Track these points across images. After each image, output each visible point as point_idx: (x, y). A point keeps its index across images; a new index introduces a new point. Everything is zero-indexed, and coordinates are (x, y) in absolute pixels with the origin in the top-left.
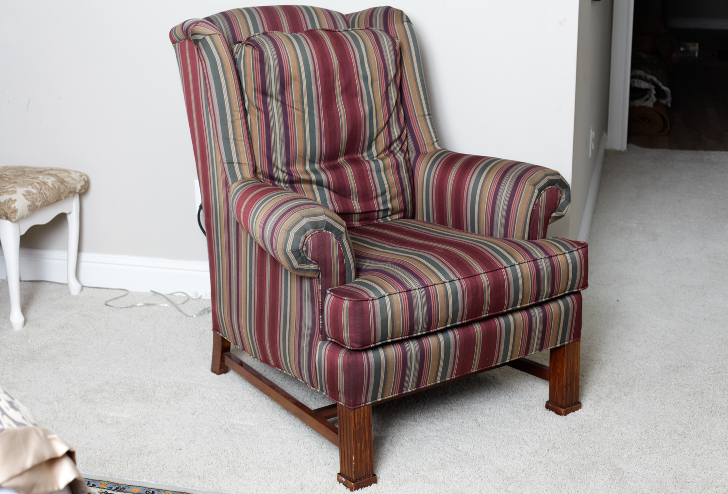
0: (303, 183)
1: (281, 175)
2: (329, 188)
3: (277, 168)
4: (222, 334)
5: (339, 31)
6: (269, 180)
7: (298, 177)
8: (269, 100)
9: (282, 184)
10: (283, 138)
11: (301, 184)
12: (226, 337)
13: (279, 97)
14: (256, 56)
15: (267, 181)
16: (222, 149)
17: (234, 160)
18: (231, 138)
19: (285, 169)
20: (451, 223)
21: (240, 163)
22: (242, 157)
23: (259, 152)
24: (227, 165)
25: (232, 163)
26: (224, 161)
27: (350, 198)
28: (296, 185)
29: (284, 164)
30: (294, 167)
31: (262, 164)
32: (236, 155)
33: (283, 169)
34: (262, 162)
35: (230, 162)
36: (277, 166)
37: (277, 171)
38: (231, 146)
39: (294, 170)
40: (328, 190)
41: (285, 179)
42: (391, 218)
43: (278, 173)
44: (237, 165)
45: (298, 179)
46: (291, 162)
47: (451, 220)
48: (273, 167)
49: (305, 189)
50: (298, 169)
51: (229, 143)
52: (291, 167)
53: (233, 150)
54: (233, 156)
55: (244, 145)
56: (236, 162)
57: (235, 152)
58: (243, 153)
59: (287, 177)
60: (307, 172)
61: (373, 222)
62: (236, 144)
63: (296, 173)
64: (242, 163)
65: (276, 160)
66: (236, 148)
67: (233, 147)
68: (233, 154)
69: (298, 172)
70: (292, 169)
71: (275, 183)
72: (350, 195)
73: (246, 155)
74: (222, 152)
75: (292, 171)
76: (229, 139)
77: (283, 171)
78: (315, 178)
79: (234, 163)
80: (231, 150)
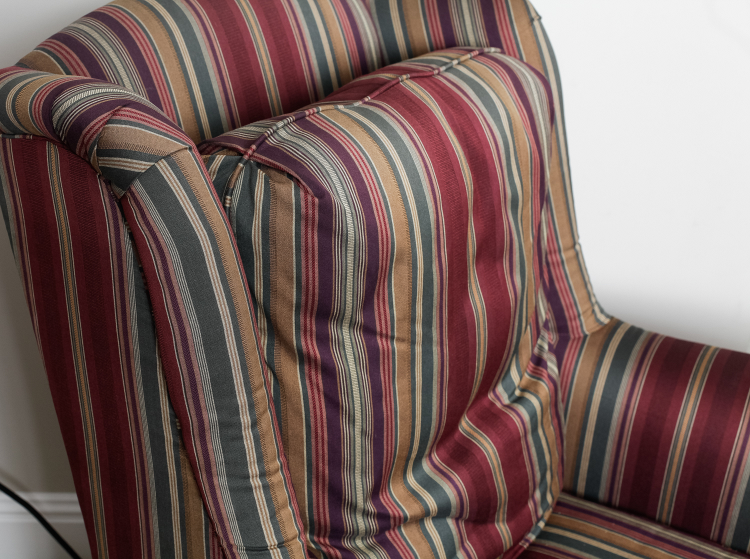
0: (405, 526)
1: (361, 523)
2: (457, 520)
3: (353, 508)
5: (439, 74)
6: (327, 541)
7: (401, 514)
8: (333, 329)
9: (359, 543)
10: (370, 429)
11: (399, 527)
13: (360, 318)
14: (310, 212)
15: (325, 545)
16: (228, 508)
17: (269, 539)
18: (253, 474)
19: (371, 508)
20: (669, 513)
21: (283, 543)
22: (284, 519)
23: (306, 476)
24: (248, 555)
25: (262, 550)
26: (232, 542)
27: (493, 522)
28: (390, 534)
29: (369, 494)
30: (387, 491)
31: (315, 505)
32: (269, 521)
33: (366, 508)
34: (315, 501)
35: (257, 547)
36: (354, 505)
37: (353, 516)
38: (256, 498)
39: (388, 502)
40: (454, 521)
41: (369, 529)
42: (543, 521)
43: (354, 520)
44: (278, 553)
45: (397, 520)
46: (382, 481)
47: (670, 506)
48: (342, 508)
49: (410, 539)
50: (395, 493)
51: (249, 489)
52: (382, 495)
53: (261, 509)
54: (263, 527)
55: (283, 481)
56: (273, 544)
57: (266, 513)
58: (284, 506)
59: (373, 524)
60: (414, 494)
61: (521, 547)
62: (266, 488)
63: (392, 507)
64: (288, 541)
65: (353, 490)
66: (269, 501)
67: (261, 500)
68: (262, 523)
69: (397, 500)
70: (384, 499)
71: (343, 543)
72: (494, 514)
73: (292, 508)
74: (224, 516)
75: (385, 504)
76: (249, 477)
77: (366, 513)
78: (432, 504)
79: (269, 548)
80: (257, 510)
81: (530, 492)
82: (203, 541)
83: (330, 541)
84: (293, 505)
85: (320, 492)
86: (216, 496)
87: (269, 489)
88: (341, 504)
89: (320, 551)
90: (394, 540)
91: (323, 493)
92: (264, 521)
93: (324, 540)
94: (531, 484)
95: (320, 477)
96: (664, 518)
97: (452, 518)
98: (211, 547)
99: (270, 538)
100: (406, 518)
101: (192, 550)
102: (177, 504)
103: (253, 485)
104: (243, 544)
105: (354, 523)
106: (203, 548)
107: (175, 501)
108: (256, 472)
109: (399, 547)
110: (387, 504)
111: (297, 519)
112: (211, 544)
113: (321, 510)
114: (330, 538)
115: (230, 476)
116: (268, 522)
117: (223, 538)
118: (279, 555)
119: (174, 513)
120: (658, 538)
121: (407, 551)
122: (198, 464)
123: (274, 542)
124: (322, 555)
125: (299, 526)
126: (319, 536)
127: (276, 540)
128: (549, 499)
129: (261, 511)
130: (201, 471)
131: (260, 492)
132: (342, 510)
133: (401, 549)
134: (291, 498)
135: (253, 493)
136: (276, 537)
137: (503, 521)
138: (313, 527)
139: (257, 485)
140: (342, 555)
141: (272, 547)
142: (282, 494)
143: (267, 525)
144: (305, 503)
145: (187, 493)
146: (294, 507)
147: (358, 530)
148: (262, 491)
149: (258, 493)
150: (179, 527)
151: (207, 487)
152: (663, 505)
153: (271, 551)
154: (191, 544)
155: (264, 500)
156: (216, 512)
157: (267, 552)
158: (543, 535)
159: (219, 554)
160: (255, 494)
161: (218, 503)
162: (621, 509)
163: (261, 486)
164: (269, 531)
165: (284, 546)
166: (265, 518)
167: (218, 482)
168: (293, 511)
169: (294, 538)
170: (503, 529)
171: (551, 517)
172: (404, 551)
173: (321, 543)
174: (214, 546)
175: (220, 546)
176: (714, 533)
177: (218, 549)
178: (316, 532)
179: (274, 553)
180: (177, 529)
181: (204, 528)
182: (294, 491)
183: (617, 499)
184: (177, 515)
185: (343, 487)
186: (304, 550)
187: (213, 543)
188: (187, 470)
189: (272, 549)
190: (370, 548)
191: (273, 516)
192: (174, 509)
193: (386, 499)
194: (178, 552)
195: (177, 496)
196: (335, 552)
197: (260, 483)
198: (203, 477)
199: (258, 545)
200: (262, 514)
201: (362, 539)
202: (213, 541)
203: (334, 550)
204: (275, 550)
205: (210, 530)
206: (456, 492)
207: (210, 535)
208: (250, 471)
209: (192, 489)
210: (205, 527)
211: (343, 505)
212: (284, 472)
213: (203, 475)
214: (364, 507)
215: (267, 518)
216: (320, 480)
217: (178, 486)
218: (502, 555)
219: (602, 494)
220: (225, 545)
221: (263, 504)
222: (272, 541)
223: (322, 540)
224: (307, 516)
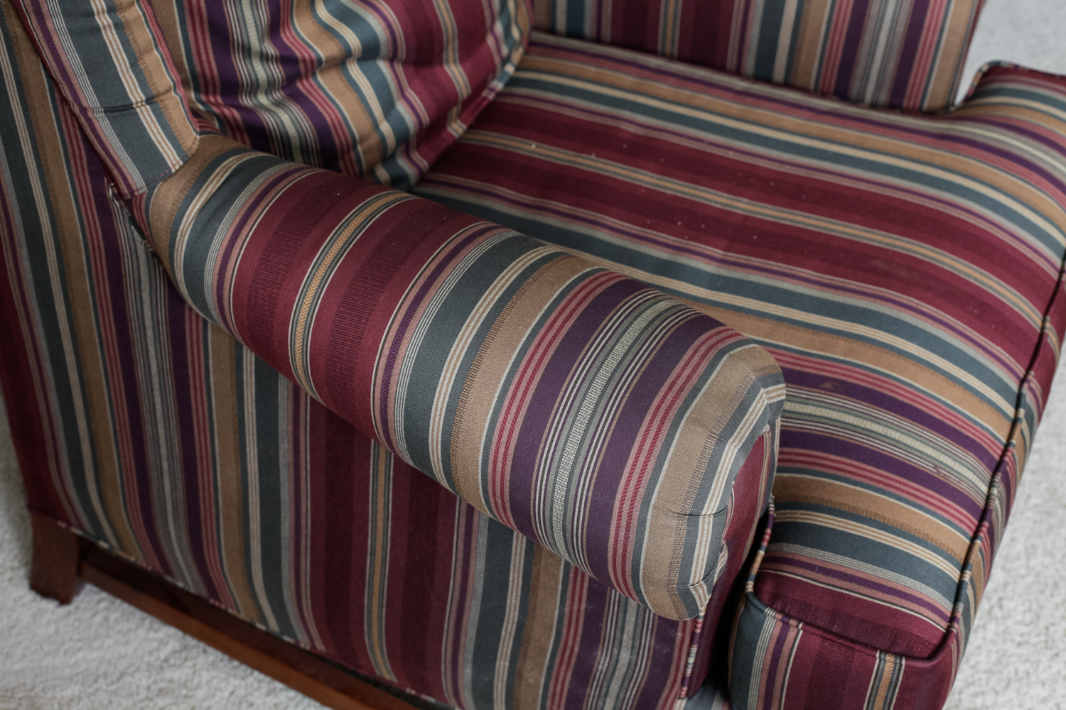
0: (322, 71)
1: (260, 71)
2: (392, 60)
3: (247, 51)
4: (81, 527)
6: (220, 100)
7: (313, 55)
9: (263, 99)
11: (314, 74)
12: (106, 540)
15: (217, 105)
16: (73, 59)
17: (132, 94)
18: (97, 9)
19: (270, 49)
20: (673, 43)
21: (153, 97)
22: (150, 66)
23: (176, 13)
24: (108, 118)
25: (125, 110)
26: (85, 104)
27: (440, 63)
28: (303, 85)
29: (265, 31)
30: (291, 27)
31: (194, 51)
32: (130, 70)
33: (264, 49)
34: (193, 46)
35: (118, 107)
36: (247, 46)
37: (248, 62)
38: (107, 42)
39: (293, 41)
40: (388, 64)
41: (271, 78)
42: (512, 64)
43: (249, 67)
44: (147, 111)
45: (309, 64)
46: (282, 14)
47: (674, 33)
48: (232, 52)
49: (331, 89)
50: (301, 29)
51: (96, 30)
52: (285, 33)
53: (116, 55)
54: (123, 79)
55: (143, 18)
56: (139, 100)
57: (124, 61)
58: (148, 50)
59: (277, 71)
60: (328, 29)
61: (485, 98)
62: (119, 27)
63: (300, 48)
64: (159, 95)
65: (243, 27)
66: (126, 44)
67: (114, 43)
68: (120, 74)
69: (306, 38)
70: (288, 38)
71: (240, 101)
72: (441, 53)
73: (159, 53)
74: (69, 71)
75: (289, 44)
76: (93, 14)
77: (264, 58)
78: (353, 40)
79: (134, 106)
80: (111, 57)
81: (488, 23)
82: (50, 113)
83: (223, 99)
84: (161, 49)
85: (199, 33)
86: (54, 45)
87: (123, 28)
88: (229, 47)
89: (211, 113)
90: (309, 92)
91: (203, 34)
92: (122, 71)
93: (215, 99)
94: (487, 13)
95: (196, 13)
96: (668, 49)
97: (384, 58)
98: (62, 119)
99: (135, 93)
100: (320, 61)
101: (39, 129)
102: (9, 69)
103: (100, 24)
104: (100, 104)
105: (251, 71)
106: (53, 123)
107: (6, 66)
108: (102, 6)
109: (317, 100)
110: (292, 44)
111: (169, 68)
112: (61, 114)
113: (204, 58)
114: (223, 94)
115: (67, 15)
116: (128, 72)
117: (73, 101)
118: (149, 114)
119: (8, 82)
120: (659, 72)
121: (327, 104)
122: (22, 5)
123: (141, 98)
124: (215, 118)
125: (173, 76)
126: (207, 94)
127: (142, 95)
128: (515, 33)
129: (117, 58)
130: (28, 15)
131: (111, 32)
132: (232, 56)
133: (320, 103)
134: (157, 39)
135: (102, 35)
136: (142, 91)
137: (455, 62)
138: (196, 81)
139: (106, 23)
140: (241, 115)
141: (139, 105)
142: (143, 35)
143: (127, 76)
144: (180, 50)
145: (19, 51)
146: (162, 52)
147: (257, 80)
148: (114, 32)
149: (109, 34)
150: (18, 100)
151: (41, 35)
152: (664, 33)
153: (138, 110)
154: (37, 121)
155: (119, 43)
156: (58, 66)
157: (132, 111)
158: (512, 82)
159: (73, 125)
160: (105, 36)
161: (58, 54)
162: (614, 43)
163: (112, 24)
164: (131, 84)
165: (155, 102)
166: (123, 67)
167: (53, 26)
168: (162, 56)
169: (168, 91)
170: (456, 74)
171: (522, 60)
172: (324, 104)
173: (211, 103)
174: (65, 116)
175: (73, 114)
176: (731, 61)
177: (72, 119)
178: (202, 88)
179: (142, 111)
180: (16, 104)
181: (48, 94)
182: (162, 32)
183: (607, 32)
184: (12, 84)
185: (228, 23)
186: (183, 106)
187: (64, 113)
188: (13, 20)
189: (139, 107)
190: (278, 104)
191: (134, 63)
192: (7, 77)
193: (291, 38)
194: (24, 135)
195: (7, 58)
196: (231, 112)
197: (110, 21)
198: (33, 22)
199: (120, 104)
200: (118, 61)
201: (266, 93)
202: (64, 110)
203: (229, 109)
204: (143, 108)
205: (57, 96)
206: (383, 24)
207: (59, 103)
208: (93, 6)
209: (24, 45)
210: (51, 93)
211: (231, 48)
212: (143, 6)
213: (32, 20)
214: (261, 48)
215: (126, 66)
216: (197, 17)
217: (6, 43)
218: (460, 106)
219: (589, 27)
220: (77, 110)
221: (119, 49)
222: (136, 96)
223: (212, 99)
224: (187, 67)
